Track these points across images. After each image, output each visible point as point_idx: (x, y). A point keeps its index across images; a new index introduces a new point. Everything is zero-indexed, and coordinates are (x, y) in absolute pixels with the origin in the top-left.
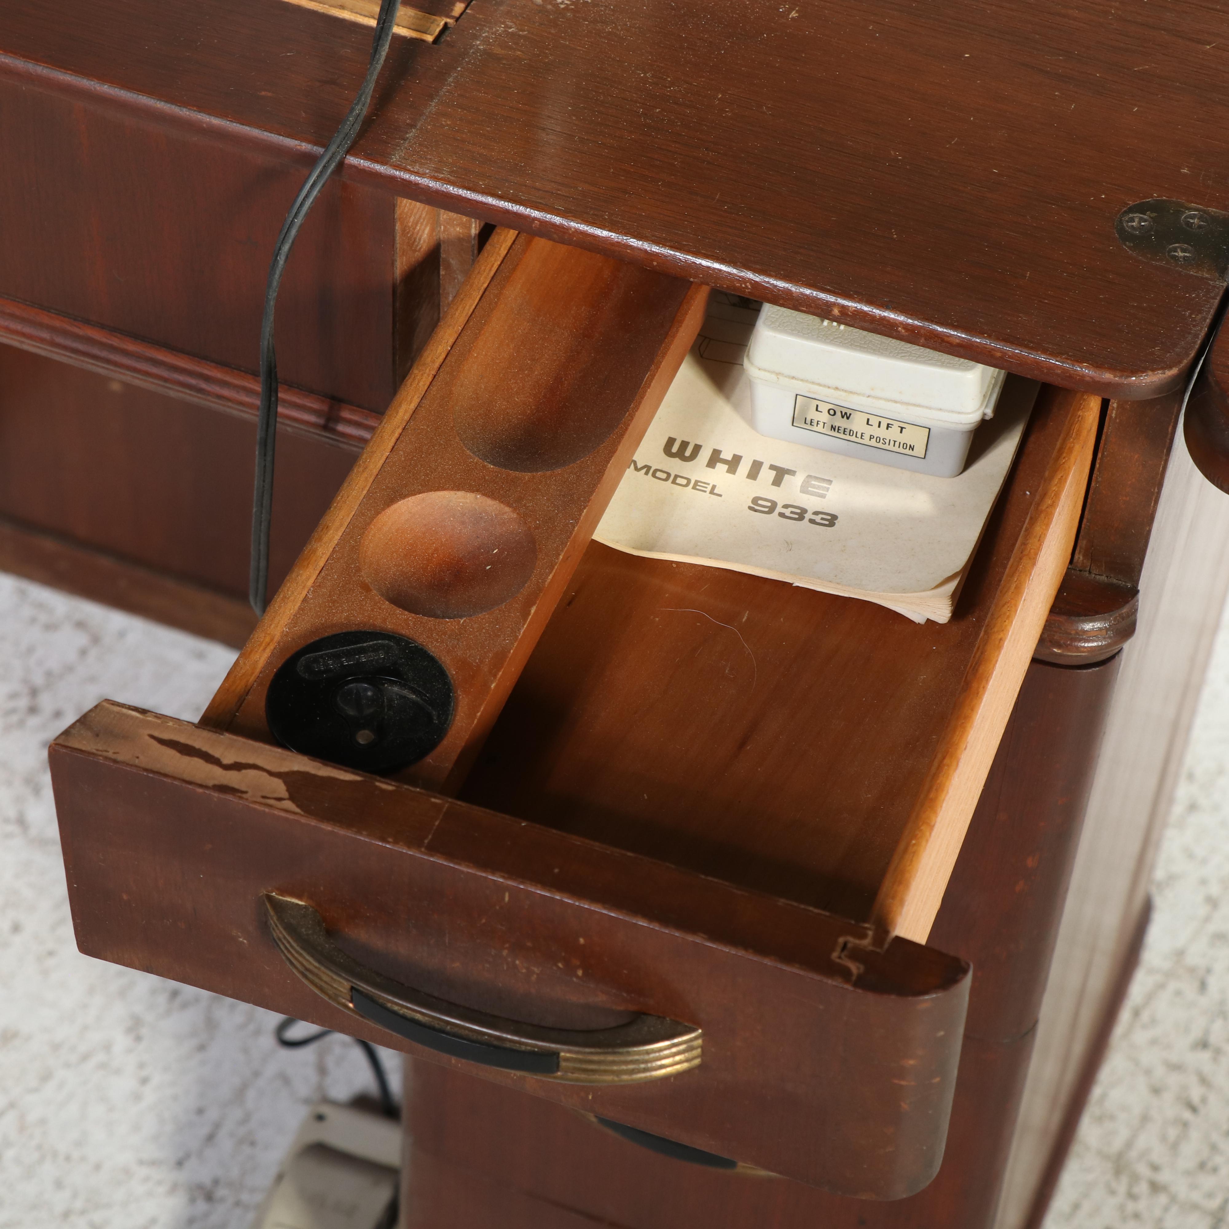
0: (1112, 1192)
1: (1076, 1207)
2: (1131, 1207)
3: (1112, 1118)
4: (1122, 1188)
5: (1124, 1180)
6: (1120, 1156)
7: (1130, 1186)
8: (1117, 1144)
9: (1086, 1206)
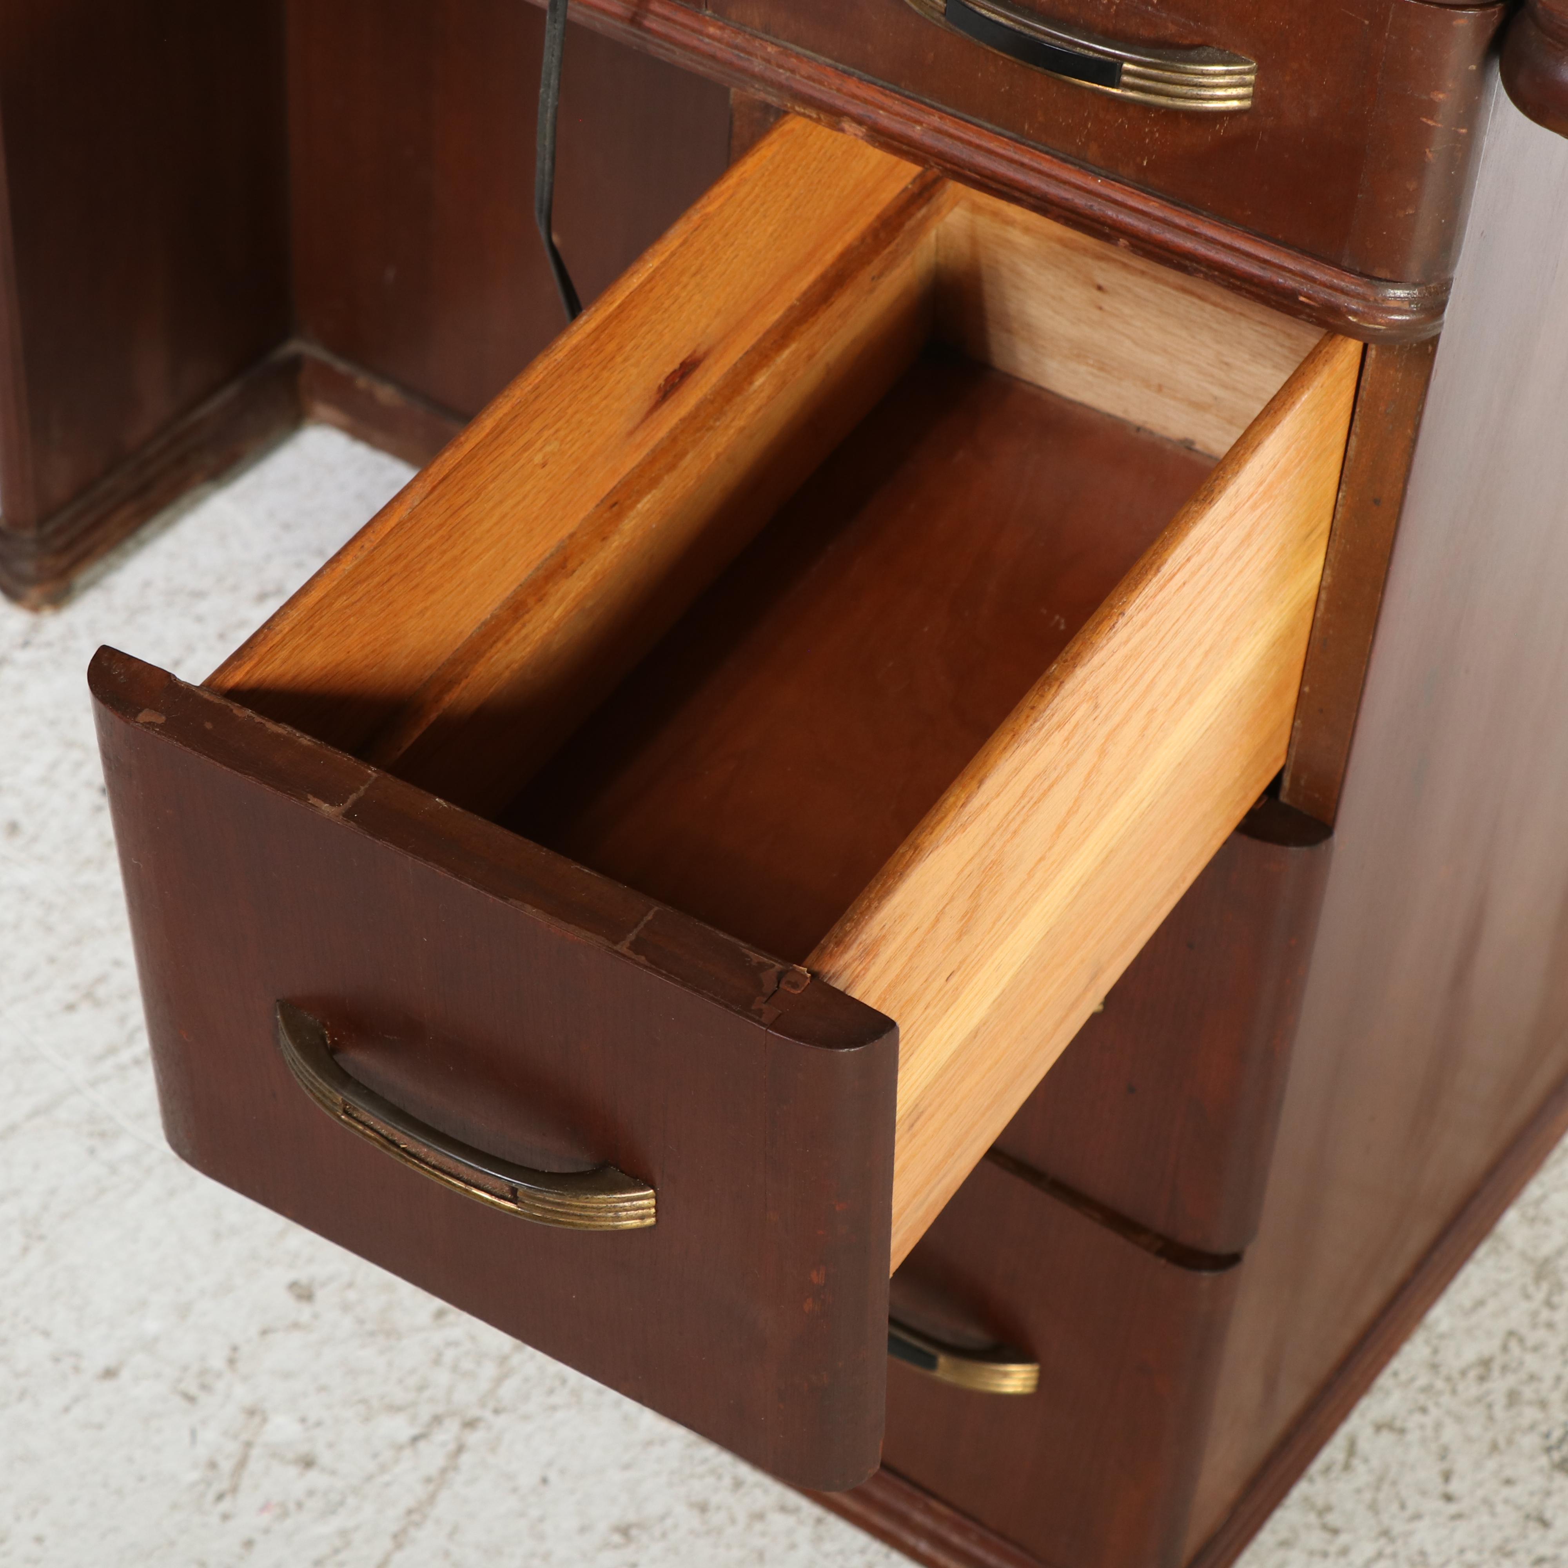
0: (1527, 1297)
1: (1480, 1303)
2: (1545, 1314)
3: (1547, 1221)
4: (1540, 1295)
5: (1545, 1286)
6: (1547, 1261)
7: (1550, 1294)
8: (1547, 1249)
9: (1492, 1305)
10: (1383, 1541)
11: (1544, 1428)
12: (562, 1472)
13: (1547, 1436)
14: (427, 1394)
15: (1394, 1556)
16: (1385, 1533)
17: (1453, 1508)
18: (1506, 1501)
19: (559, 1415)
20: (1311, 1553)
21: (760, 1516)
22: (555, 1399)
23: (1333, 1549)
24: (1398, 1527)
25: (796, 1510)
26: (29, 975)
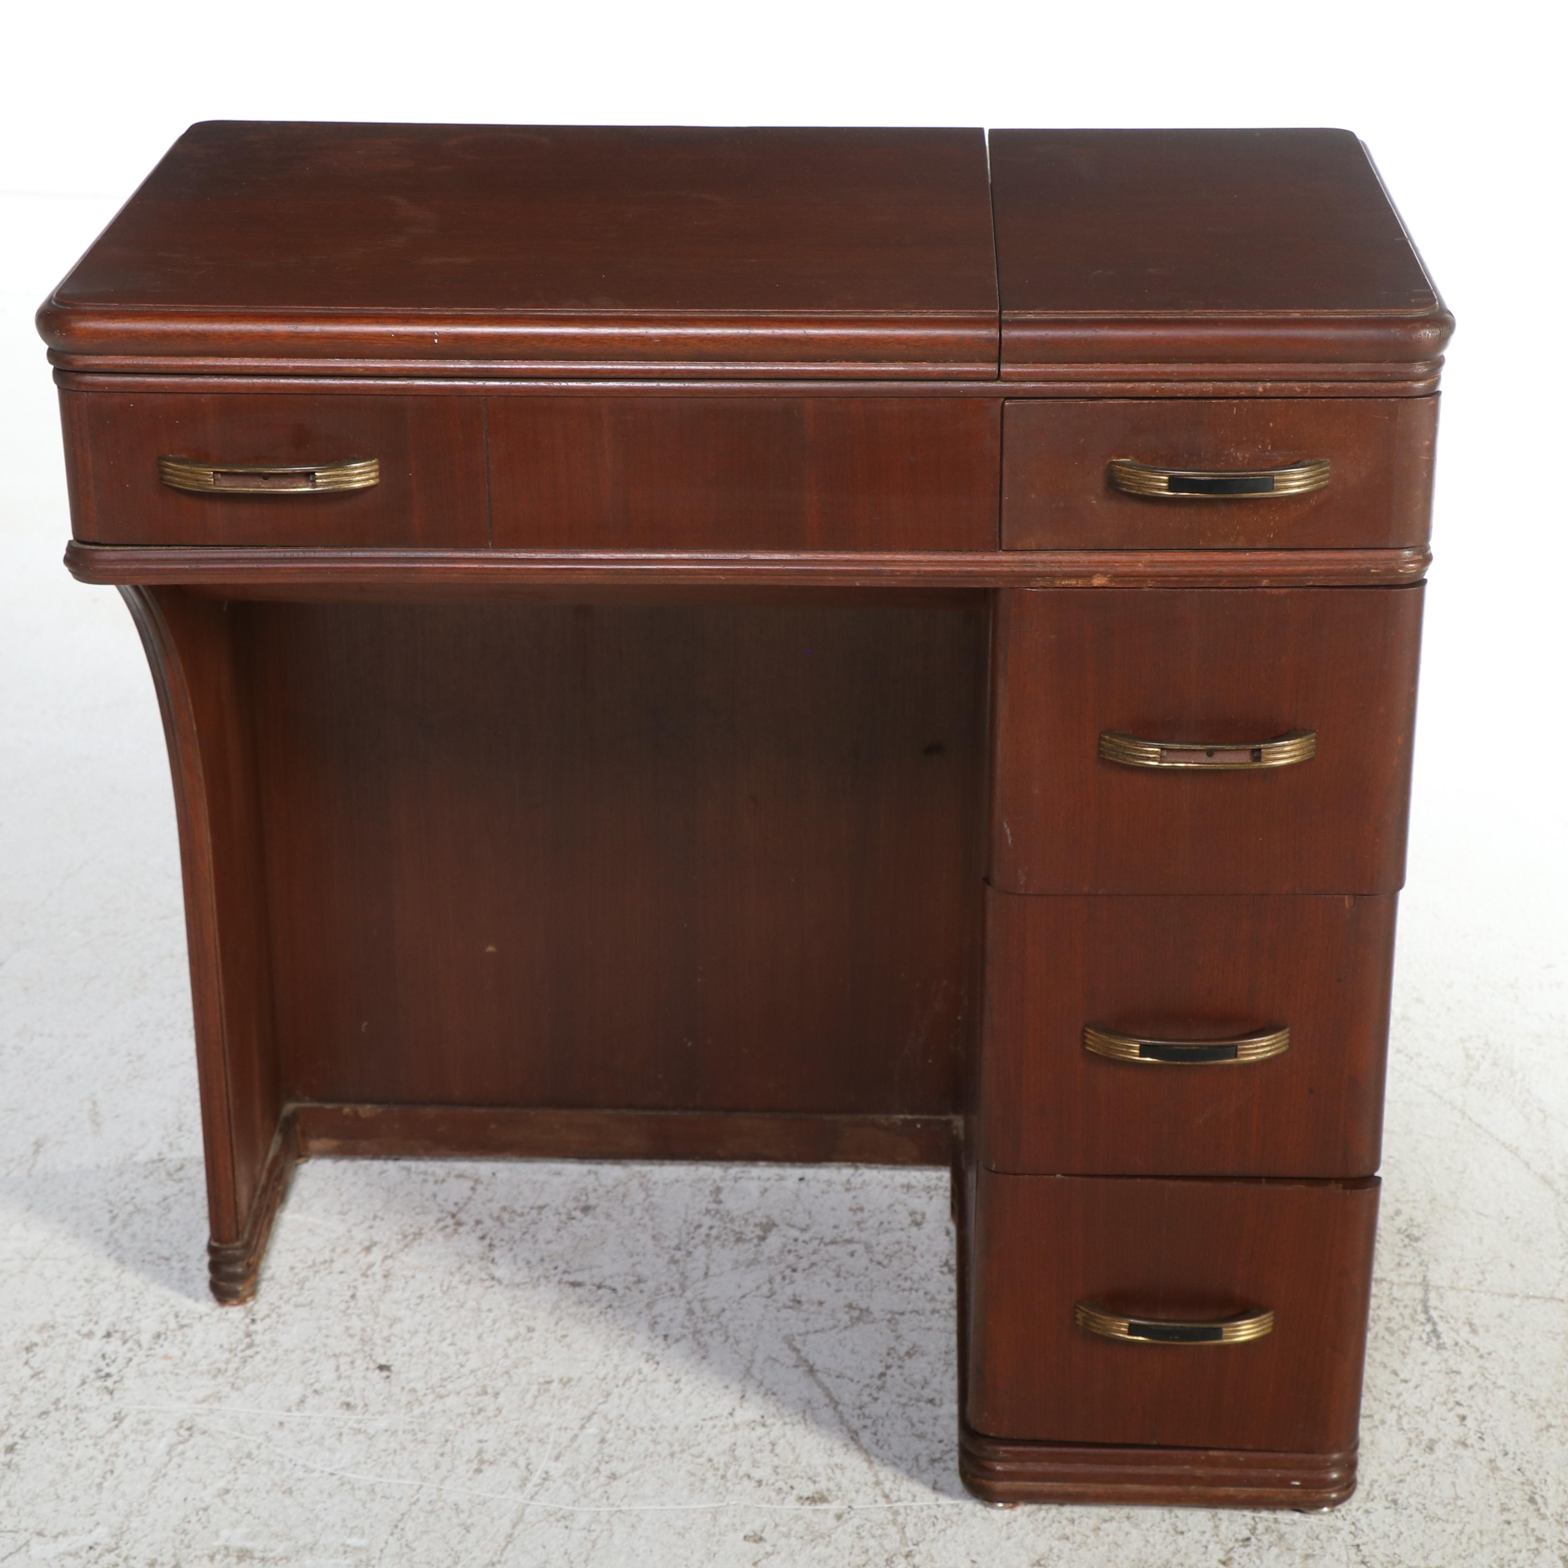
10: (1395, 1411)
11: (1416, 1336)
12: (978, 1554)
13: (1421, 1338)
14: (871, 1553)
15: (1406, 1413)
16: (1393, 1407)
17: (1411, 1385)
18: (1431, 1371)
19: (949, 1532)
20: (1369, 1429)
21: (1097, 1529)
22: (939, 1527)
23: (1377, 1423)
24: (1397, 1402)
25: (1112, 1519)
26: (437, 1467)
